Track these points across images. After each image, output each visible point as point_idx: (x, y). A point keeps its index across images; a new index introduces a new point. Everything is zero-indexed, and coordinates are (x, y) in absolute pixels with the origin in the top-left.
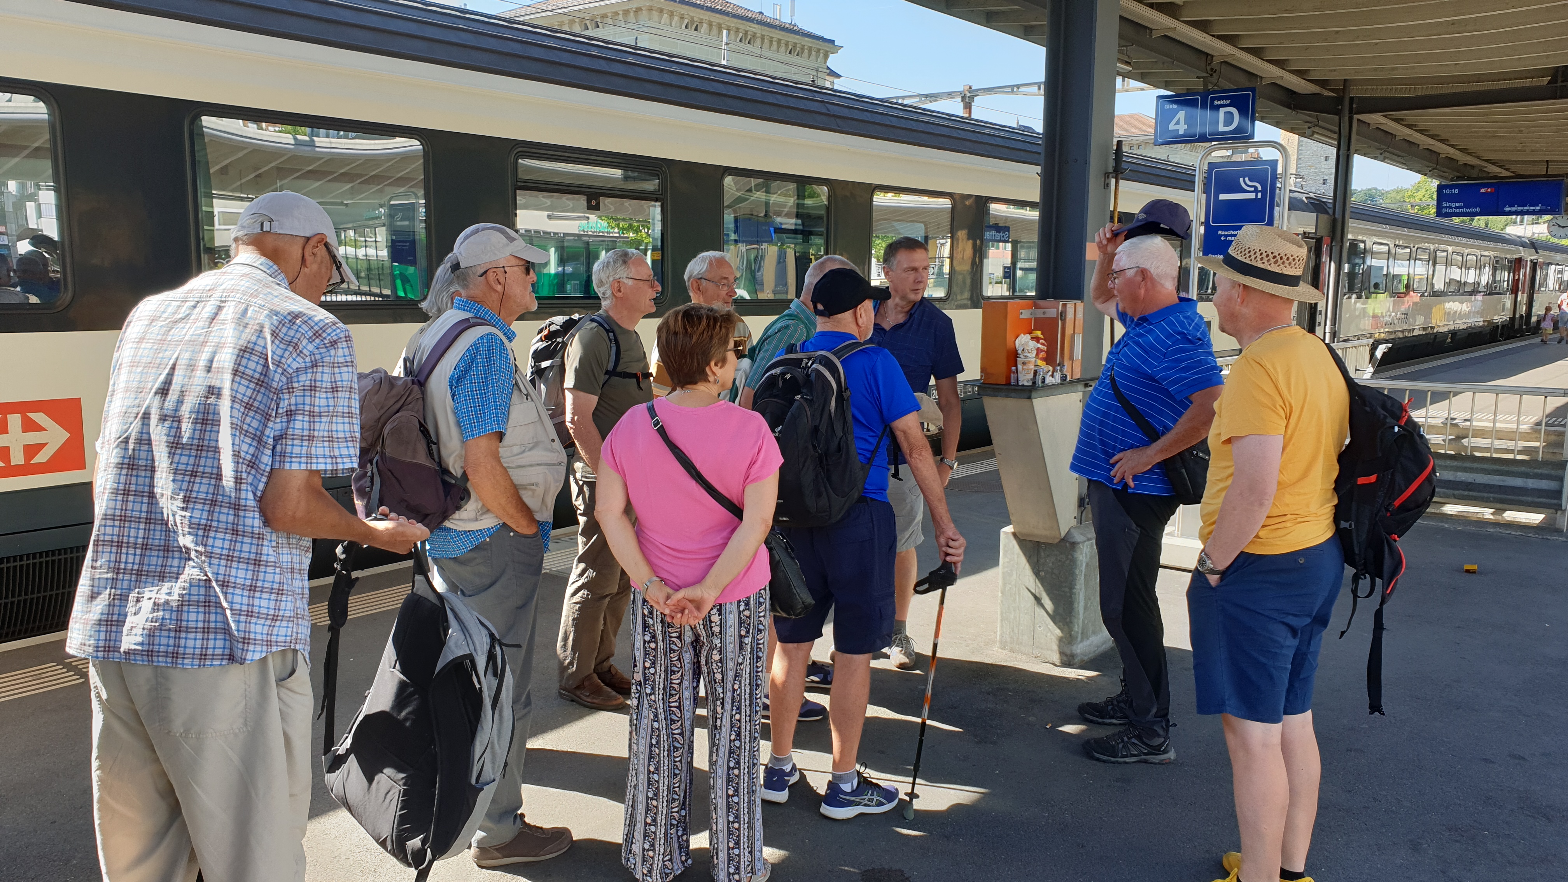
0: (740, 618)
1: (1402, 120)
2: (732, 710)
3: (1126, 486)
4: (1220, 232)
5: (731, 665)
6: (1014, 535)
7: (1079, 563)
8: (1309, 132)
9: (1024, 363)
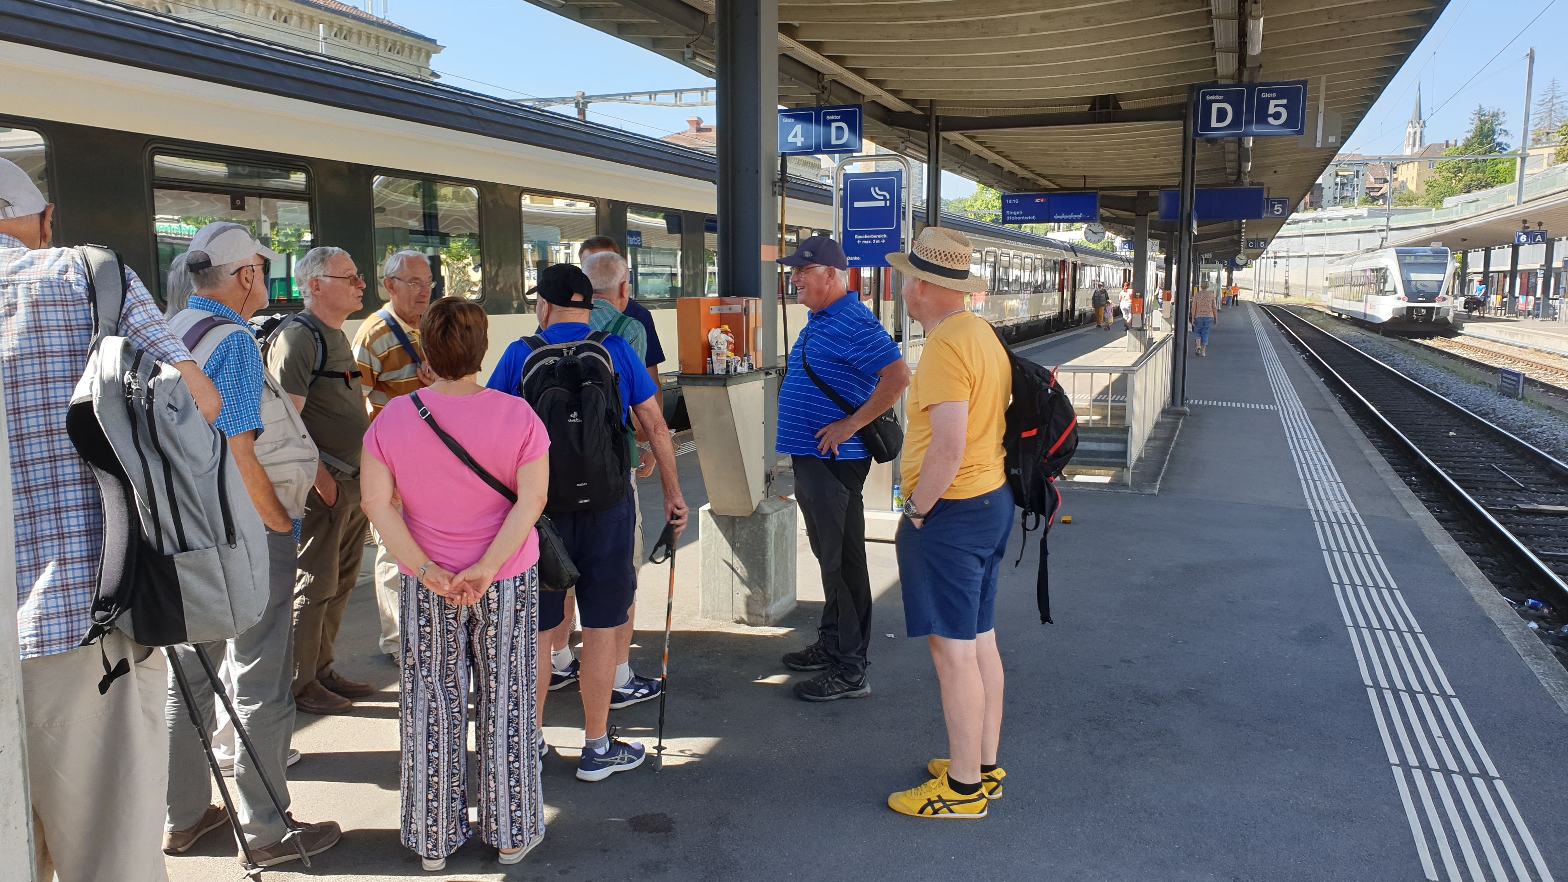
0: (516, 593)
1: (975, 137)
2: (509, 681)
3: (833, 455)
4: (856, 236)
5: (505, 639)
6: (711, 512)
7: (769, 532)
8: (902, 146)
9: (718, 354)
